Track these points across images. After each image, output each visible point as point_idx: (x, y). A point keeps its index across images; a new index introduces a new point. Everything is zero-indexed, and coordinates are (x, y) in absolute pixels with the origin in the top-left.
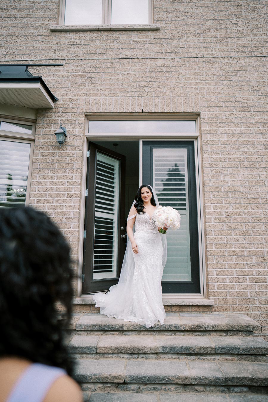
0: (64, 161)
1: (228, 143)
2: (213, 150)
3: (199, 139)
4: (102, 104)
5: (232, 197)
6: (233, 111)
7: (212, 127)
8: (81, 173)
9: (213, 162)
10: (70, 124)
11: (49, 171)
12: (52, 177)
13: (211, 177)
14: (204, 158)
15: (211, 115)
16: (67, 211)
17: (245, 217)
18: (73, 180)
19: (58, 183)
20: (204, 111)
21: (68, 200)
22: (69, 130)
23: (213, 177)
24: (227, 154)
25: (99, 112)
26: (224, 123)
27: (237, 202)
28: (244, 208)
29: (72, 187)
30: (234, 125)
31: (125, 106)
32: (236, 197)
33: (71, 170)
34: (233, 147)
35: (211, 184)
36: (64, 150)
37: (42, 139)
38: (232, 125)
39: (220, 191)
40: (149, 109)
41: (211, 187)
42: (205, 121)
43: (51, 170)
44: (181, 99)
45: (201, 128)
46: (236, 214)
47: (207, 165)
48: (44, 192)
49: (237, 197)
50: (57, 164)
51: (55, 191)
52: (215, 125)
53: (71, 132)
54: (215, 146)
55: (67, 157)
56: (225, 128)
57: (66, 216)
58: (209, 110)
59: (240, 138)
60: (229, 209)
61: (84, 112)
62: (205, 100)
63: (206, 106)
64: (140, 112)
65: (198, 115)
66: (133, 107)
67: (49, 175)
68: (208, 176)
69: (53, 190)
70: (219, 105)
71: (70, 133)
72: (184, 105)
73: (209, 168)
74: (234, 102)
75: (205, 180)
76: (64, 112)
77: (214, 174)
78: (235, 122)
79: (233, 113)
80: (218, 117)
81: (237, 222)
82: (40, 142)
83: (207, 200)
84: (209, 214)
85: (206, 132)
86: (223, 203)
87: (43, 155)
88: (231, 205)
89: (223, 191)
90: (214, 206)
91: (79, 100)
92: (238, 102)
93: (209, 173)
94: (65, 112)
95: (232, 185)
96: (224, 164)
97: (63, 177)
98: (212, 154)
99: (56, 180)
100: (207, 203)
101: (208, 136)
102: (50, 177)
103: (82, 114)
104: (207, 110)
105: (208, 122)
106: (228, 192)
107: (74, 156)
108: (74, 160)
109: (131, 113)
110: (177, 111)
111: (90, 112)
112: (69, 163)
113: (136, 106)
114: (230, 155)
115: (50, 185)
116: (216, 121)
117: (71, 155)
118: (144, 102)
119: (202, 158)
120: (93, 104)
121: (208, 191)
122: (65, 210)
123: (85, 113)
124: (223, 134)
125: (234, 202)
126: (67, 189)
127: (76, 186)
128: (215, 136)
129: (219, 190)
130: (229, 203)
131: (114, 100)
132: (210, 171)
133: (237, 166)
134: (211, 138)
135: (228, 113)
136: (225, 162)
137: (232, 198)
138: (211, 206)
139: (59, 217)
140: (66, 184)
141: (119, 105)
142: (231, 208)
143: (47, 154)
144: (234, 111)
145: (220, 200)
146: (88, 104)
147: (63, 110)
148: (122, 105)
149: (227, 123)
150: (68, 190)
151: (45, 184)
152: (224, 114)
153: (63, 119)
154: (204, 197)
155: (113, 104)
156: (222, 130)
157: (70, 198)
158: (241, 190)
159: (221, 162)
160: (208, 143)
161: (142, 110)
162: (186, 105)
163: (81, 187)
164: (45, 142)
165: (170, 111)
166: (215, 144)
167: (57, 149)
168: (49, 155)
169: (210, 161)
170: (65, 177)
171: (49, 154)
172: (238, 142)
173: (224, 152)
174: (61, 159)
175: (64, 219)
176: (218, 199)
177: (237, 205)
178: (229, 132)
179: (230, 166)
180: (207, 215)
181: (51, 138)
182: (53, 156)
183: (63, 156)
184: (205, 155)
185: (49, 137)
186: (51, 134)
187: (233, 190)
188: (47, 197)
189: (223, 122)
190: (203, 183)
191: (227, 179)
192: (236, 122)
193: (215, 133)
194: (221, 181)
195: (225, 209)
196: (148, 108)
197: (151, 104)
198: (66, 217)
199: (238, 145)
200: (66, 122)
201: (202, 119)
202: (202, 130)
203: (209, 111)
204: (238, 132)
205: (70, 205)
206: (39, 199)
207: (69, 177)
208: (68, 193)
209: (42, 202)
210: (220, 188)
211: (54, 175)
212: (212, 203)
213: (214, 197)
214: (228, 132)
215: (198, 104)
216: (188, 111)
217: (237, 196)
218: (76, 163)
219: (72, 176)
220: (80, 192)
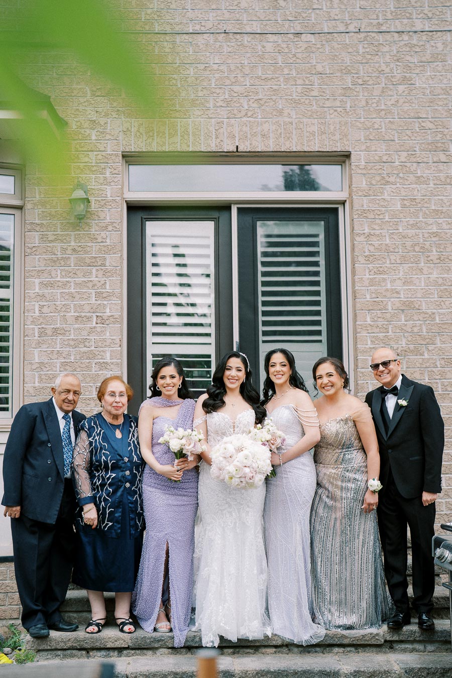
0: (86, 252)
1: (401, 215)
2: (375, 229)
3: (347, 205)
4: (155, 134)
5: (406, 321)
6: (415, 149)
7: (374, 182)
8: (122, 276)
9: (373, 252)
10: (94, 176)
11: (59, 271)
12: (65, 284)
13: (368, 281)
14: (355, 246)
15: (372, 158)
16: (97, 349)
17: (429, 357)
18: (106, 289)
19: (78, 296)
20: (358, 150)
21: (99, 330)
22: (93, 187)
23: (372, 282)
24: (401, 237)
25: (151, 150)
26: (395, 175)
27: (416, 330)
28: (428, 340)
29: (105, 303)
30: (414, 179)
31: (202, 138)
32: (414, 321)
33: (102, 269)
34: (411, 223)
35: (368, 296)
36: (85, 230)
37: (40, 207)
38: (412, 178)
39: (385, 310)
40: (251, 144)
41: (367, 301)
42: (360, 171)
43: (61, 270)
44: (314, 124)
45: (352, 185)
46: (412, 351)
47: (361, 259)
48: (52, 314)
49: (416, 321)
50: (72, 259)
51: (72, 311)
52: (378, 178)
53: (97, 192)
54: (378, 221)
55: (92, 244)
56: (398, 185)
57: (98, 359)
58: (367, 147)
59: (426, 205)
60: (400, 343)
61: (121, 150)
62: (360, 125)
63: (363, 139)
64: (233, 152)
65: (347, 156)
66: (218, 140)
67: (59, 280)
68: (364, 281)
69: (69, 310)
70: (387, 138)
71: (96, 195)
72: (320, 137)
73: (365, 265)
74: (418, 130)
75: (357, 288)
76: (80, 149)
77: (374, 276)
78: (417, 173)
79: (413, 153)
80: (384, 162)
81: (414, 366)
82: (37, 214)
83: (360, 327)
84: (364, 352)
85: (360, 194)
86: (390, 331)
87: (44, 239)
88: (404, 335)
89: (390, 308)
90: (374, 337)
91: (109, 125)
92: (424, 131)
93: (365, 275)
94: (82, 149)
95: (407, 298)
96: (393, 258)
97: (87, 285)
98: (372, 237)
99: (73, 290)
100: (359, 333)
101: (365, 200)
102: (60, 284)
103: (117, 156)
104: (364, 148)
105: (366, 173)
106: (399, 311)
107: (106, 242)
108: (105, 249)
109: (214, 152)
110: (306, 151)
111: (133, 151)
112: (97, 256)
113: (225, 140)
114: (406, 239)
115: (63, 299)
116: (380, 172)
117: (99, 240)
118: (241, 130)
119: (353, 246)
120: (138, 134)
121: (362, 310)
122: (95, 349)
123: (123, 152)
124: (393, 197)
125: (410, 330)
126: (95, 307)
127: (113, 302)
128: (378, 202)
129: (382, 307)
130: (400, 331)
131: (181, 126)
132: (367, 271)
133: (419, 260)
134: (370, 205)
135: (405, 154)
136: (395, 252)
137: (405, 323)
138: (368, 337)
139: (83, 361)
140: (94, 299)
141: (191, 136)
142: (403, 342)
143: (51, 238)
144: (417, 149)
145: (385, 326)
146: (128, 133)
147: (78, 146)
148: (197, 136)
149: (401, 175)
150: (98, 310)
151: (51, 298)
152: (397, 157)
153: (79, 164)
154: (355, 320)
155: (179, 134)
156: (393, 190)
157: (103, 325)
158: (424, 306)
159: (388, 252)
160: (365, 215)
161: (237, 146)
162: (324, 136)
163: (122, 302)
164: (45, 213)
165: (291, 149)
166: (377, 217)
167: (71, 228)
168: (56, 240)
169: (367, 251)
170: (90, 285)
171: (55, 237)
172: (421, 214)
173: (395, 234)
174: (80, 249)
175: (94, 365)
176: (380, 324)
177: (414, 336)
178: (406, 193)
179: (404, 260)
180: (359, 355)
181: (58, 204)
182: (65, 241)
183: (85, 243)
184: (357, 238)
185: (54, 203)
186: (57, 196)
187: (408, 307)
188: (59, 324)
189: (395, 172)
190: (354, 292)
191: (398, 285)
192: (419, 172)
193: (379, 194)
194: (387, 290)
195: (392, 343)
196: (248, 143)
197: (254, 135)
198: (97, 361)
199: (421, 219)
200: (85, 172)
201: (353, 167)
202: (353, 188)
203: (367, 150)
204: (423, 192)
205: (104, 337)
206: (43, 328)
207: (99, 284)
208: (98, 314)
209: (49, 332)
210: (385, 303)
211: (67, 280)
212: (370, 331)
213: (373, 321)
214: (404, 194)
215: (346, 136)
216: (328, 150)
217: (415, 318)
218: (111, 255)
219: (105, 282)
220: (120, 314)
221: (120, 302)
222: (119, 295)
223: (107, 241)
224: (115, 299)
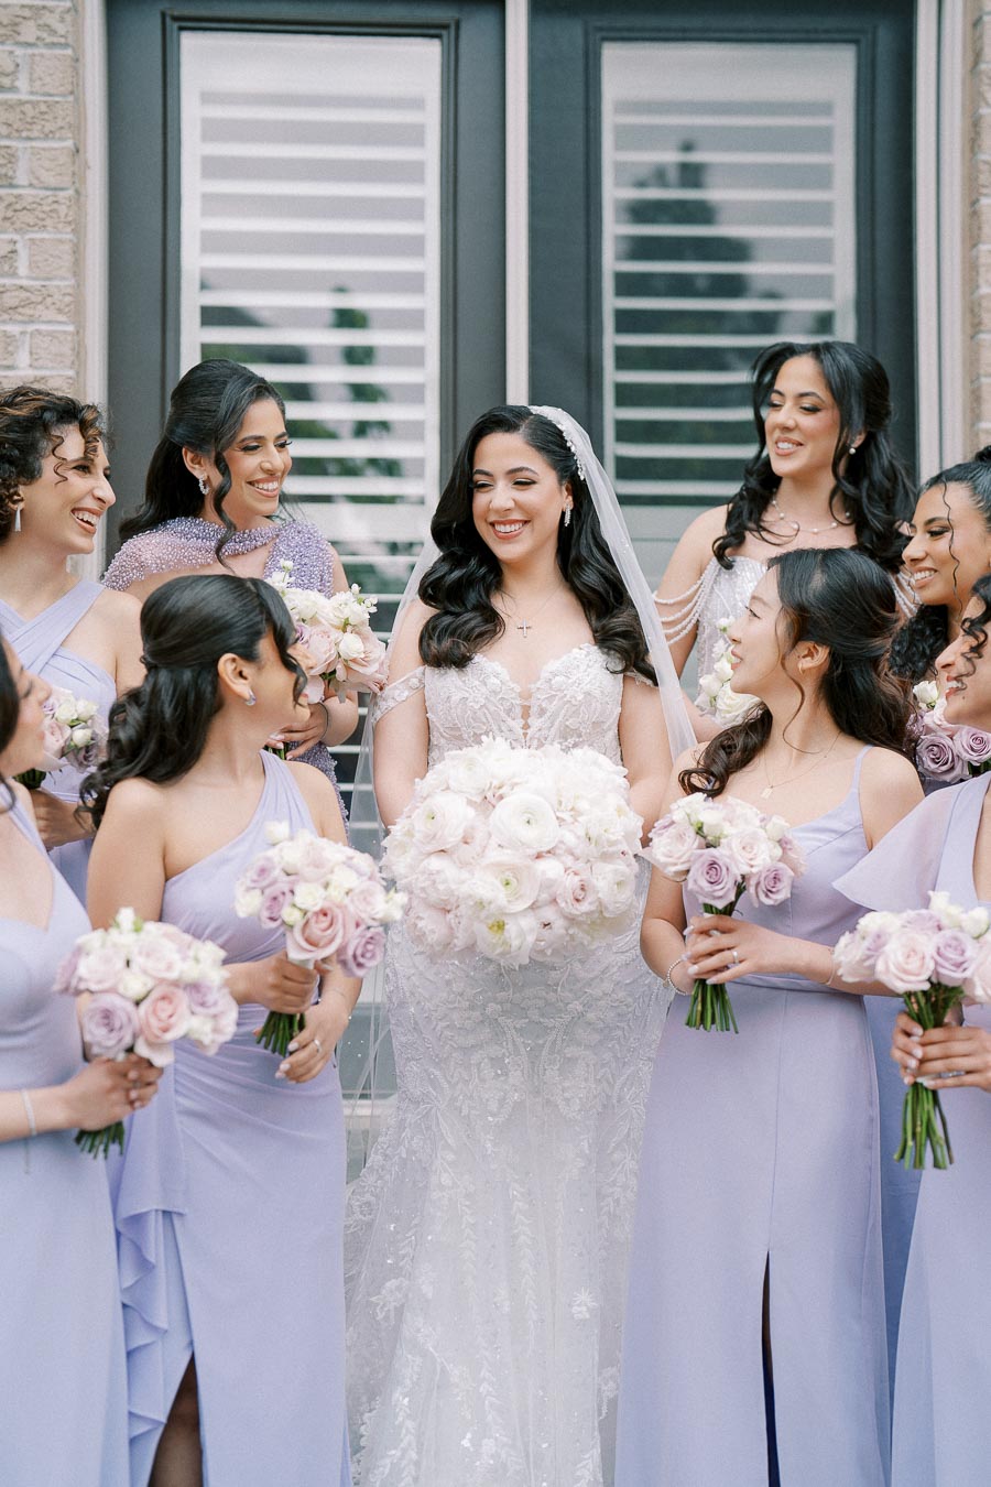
8: (78, 228)
18: (14, 275)
107: (13, 89)
108: (12, 117)
127: (43, 327)
163: (80, 331)
218: (34, 144)
219: (10, 247)
220: (71, 373)
221: (71, 328)
222: (68, 299)
223: (17, 83)
224: (51, 314)
